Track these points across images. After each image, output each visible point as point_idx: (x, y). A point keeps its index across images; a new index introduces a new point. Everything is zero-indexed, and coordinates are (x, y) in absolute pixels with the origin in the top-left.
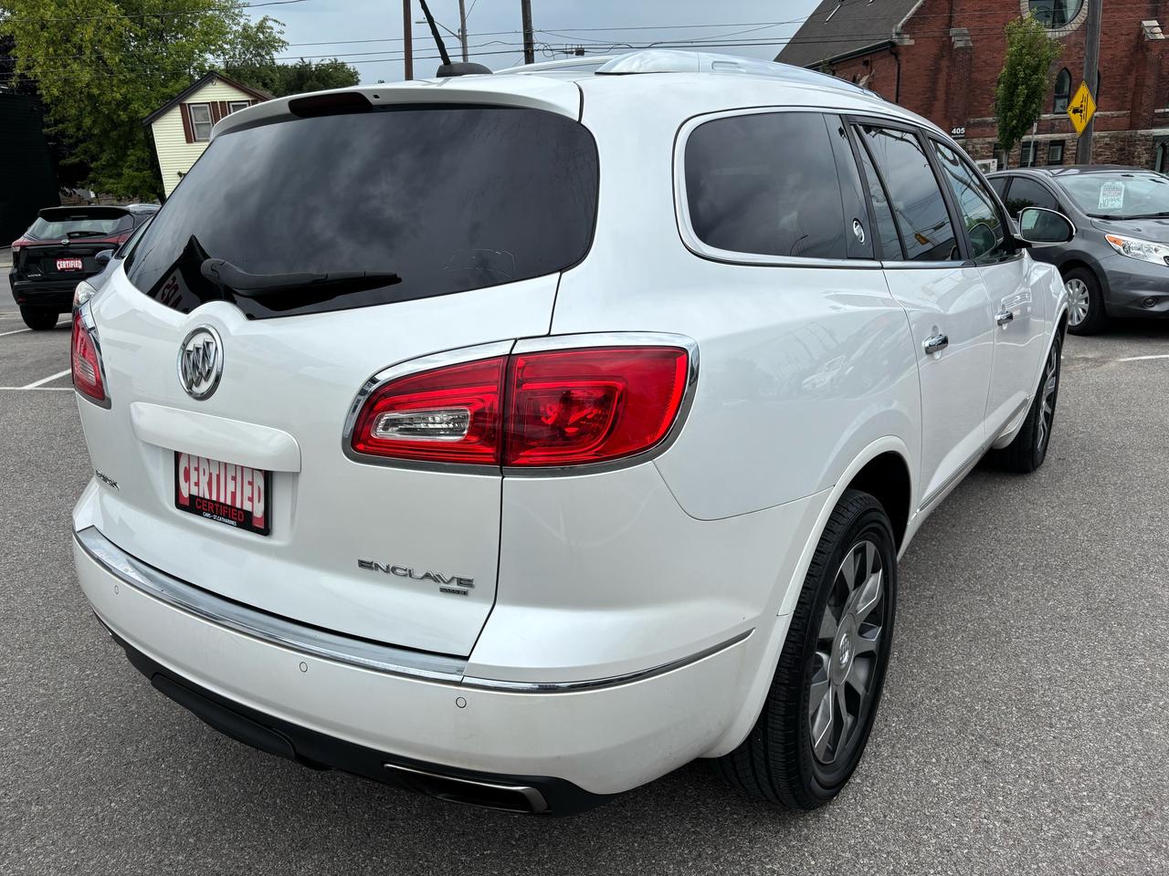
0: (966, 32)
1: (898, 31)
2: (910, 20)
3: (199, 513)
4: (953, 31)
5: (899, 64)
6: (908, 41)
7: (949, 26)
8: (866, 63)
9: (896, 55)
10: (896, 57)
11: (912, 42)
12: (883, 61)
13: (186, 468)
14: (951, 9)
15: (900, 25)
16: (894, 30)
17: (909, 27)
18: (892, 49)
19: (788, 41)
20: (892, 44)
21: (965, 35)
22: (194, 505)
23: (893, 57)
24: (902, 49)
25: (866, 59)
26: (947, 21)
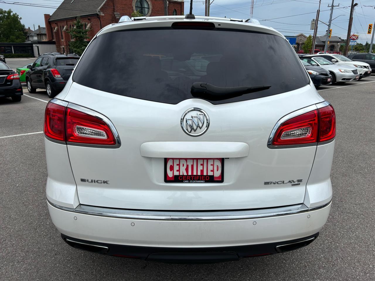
0: (119, 14)
1: (99, 10)
2: (102, 8)
3: (182, 181)
4: (115, 13)
5: (100, 21)
6: (102, 14)
7: (114, 11)
8: (89, 19)
9: (99, 18)
10: (99, 19)
11: (103, 15)
12: (95, 19)
13: (171, 166)
14: (114, 6)
15: (99, 9)
16: (97, 10)
17: (102, 9)
18: (97, 16)
19: (57, 8)
20: (97, 15)
21: (119, 15)
22: (178, 179)
23: (98, 19)
24: (101, 17)
25: (89, 18)
26: (113, 10)
